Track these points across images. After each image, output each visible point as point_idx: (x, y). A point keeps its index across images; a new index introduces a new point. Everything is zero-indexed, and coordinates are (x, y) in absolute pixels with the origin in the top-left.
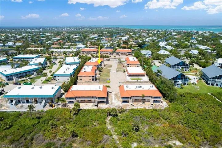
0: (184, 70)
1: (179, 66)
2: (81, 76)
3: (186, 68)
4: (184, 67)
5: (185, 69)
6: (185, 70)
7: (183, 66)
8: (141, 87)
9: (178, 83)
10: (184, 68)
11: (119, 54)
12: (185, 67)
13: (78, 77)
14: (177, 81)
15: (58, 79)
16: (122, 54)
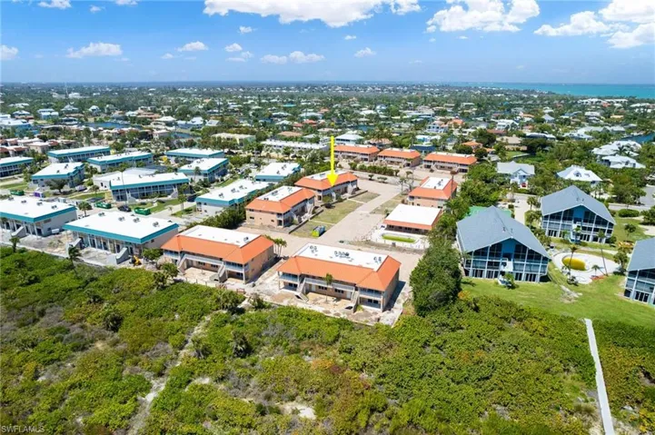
0: (591, 238)
1: (570, 219)
2: (253, 210)
3: (596, 230)
4: (587, 225)
5: (592, 234)
6: (595, 239)
7: (585, 221)
8: (347, 255)
9: (502, 268)
10: (590, 229)
11: (433, 166)
12: (594, 226)
13: (247, 212)
14: (501, 261)
15: (206, 211)
16: (442, 168)
